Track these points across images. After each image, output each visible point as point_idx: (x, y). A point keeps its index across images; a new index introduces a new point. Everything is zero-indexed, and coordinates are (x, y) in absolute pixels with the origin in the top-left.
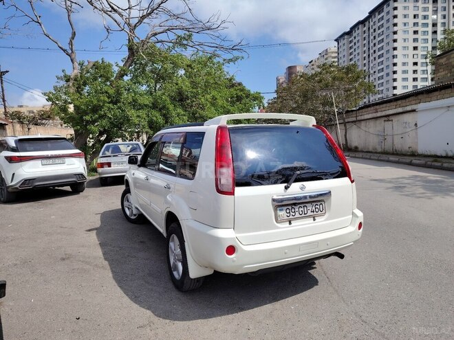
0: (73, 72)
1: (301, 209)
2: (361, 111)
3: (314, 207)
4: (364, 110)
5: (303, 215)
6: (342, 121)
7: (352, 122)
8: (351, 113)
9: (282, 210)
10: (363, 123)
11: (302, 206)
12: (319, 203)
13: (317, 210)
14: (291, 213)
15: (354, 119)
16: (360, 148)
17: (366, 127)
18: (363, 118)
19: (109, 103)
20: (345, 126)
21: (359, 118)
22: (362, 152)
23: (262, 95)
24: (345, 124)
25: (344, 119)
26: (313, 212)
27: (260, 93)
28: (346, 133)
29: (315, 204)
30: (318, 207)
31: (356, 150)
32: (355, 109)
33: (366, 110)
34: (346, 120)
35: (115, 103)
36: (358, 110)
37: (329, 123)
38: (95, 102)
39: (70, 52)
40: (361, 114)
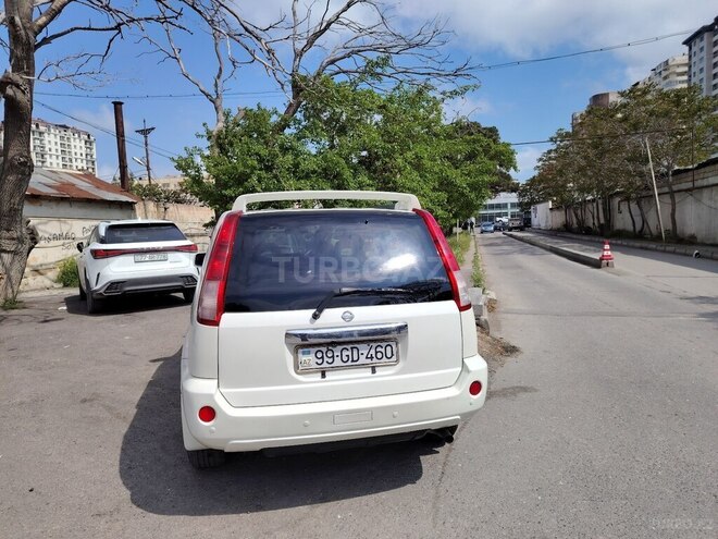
0: (216, 126)
1: (345, 353)
2: (703, 170)
3: (373, 352)
4: (707, 169)
5: (349, 363)
6: (666, 189)
7: (686, 190)
8: (684, 175)
9: (309, 353)
10: (706, 193)
11: (349, 347)
12: (384, 344)
13: (379, 355)
14: (326, 359)
15: (690, 185)
16: (700, 238)
17: (711, 199)
18: (705, 183)
19: (261, 169)
20: (673, 198)
21: (699, 183)
22: (703, 244)
23: (512, 147)
24: (672, 194)
25: (670, 187)
26: (372, 358)
27: (509, 145)
28: (674, 210)
29: (375, 345)
30: (383, 350)
31: (691, 241)
32: (691, 167)
33: (712, 167)
34: (675, 188)
35: (269, 169)
36: (697, 168)
37: (644, 193)
38: (241, 169)
39: (214, 97)
40: (701, 176)
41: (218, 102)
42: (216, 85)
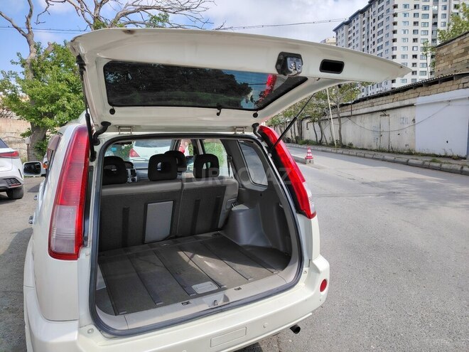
2: (356, 104)
4: (359, 104)
6: (336, 116)
7: (348, 117)
8: (345, 107)
10: (358, 117)
15: (349, 113)
16: (355, 145)
17: (361, 122)
18: (358, 112)
19: (70, 92)
20: (340, 121)
21: (354, 113)
22: (357, 149)
23: (249, 86)
24: (339, 118)
25: (338, 114)
27: (247, 84)
28: (340, 128)
31: (350, 147)
32: (350, 102)
33: (362, 103)
34: (341, 115)
36: (354, 103)
37: (323, 118)
38: (53, 91)
39: (26, 31)
40: (356, 108)
41: (30, 37)
42: (28, 23)
